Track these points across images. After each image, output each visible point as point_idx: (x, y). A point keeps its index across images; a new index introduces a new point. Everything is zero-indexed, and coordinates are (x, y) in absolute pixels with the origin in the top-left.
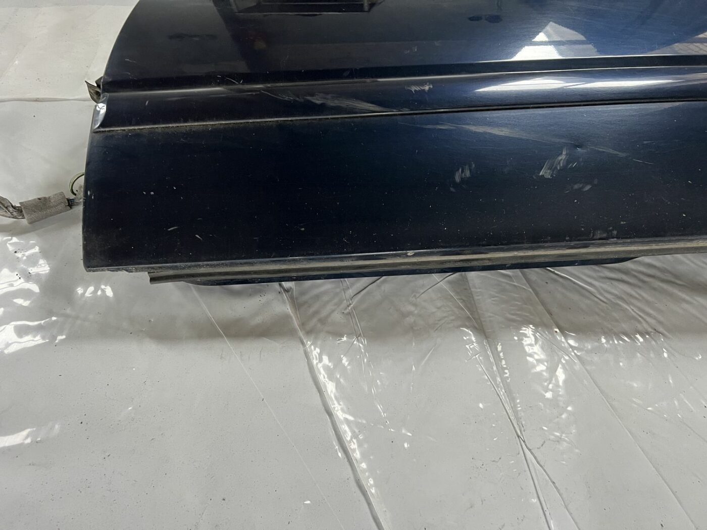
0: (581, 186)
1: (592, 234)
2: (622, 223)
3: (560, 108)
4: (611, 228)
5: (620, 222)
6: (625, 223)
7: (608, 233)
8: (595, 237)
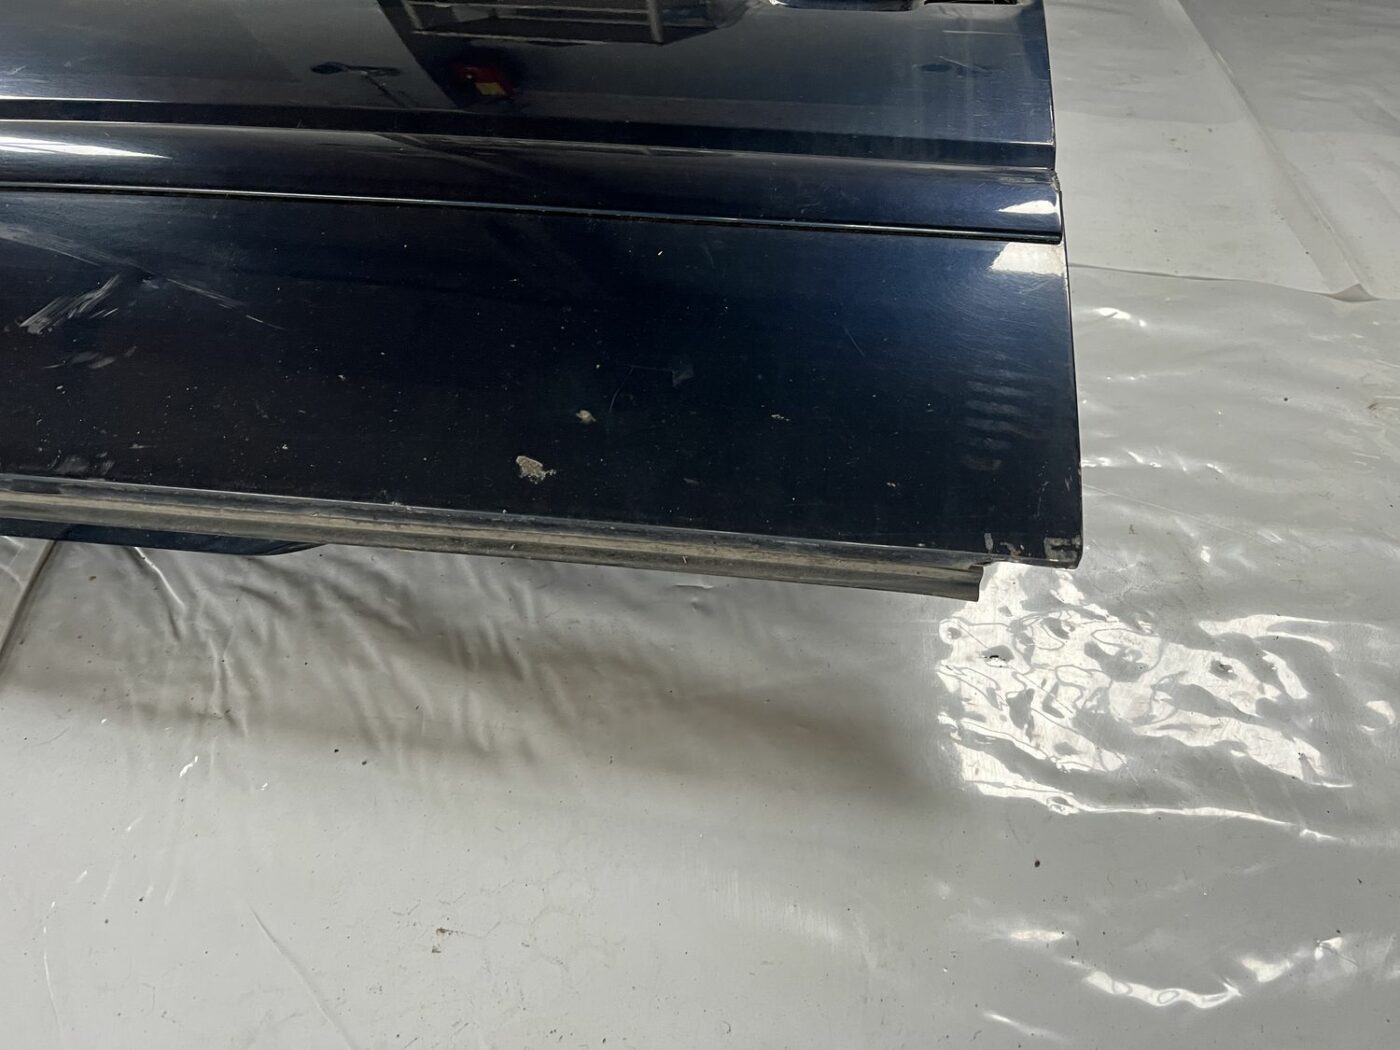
0: (92, 357)
1: (55, 462)
2: (135, 446)
3: (69, 195)
4: (104, 455)
5: (131, 445)
6: (141, 447)
7: (92, 464)
8: (58, 470)
